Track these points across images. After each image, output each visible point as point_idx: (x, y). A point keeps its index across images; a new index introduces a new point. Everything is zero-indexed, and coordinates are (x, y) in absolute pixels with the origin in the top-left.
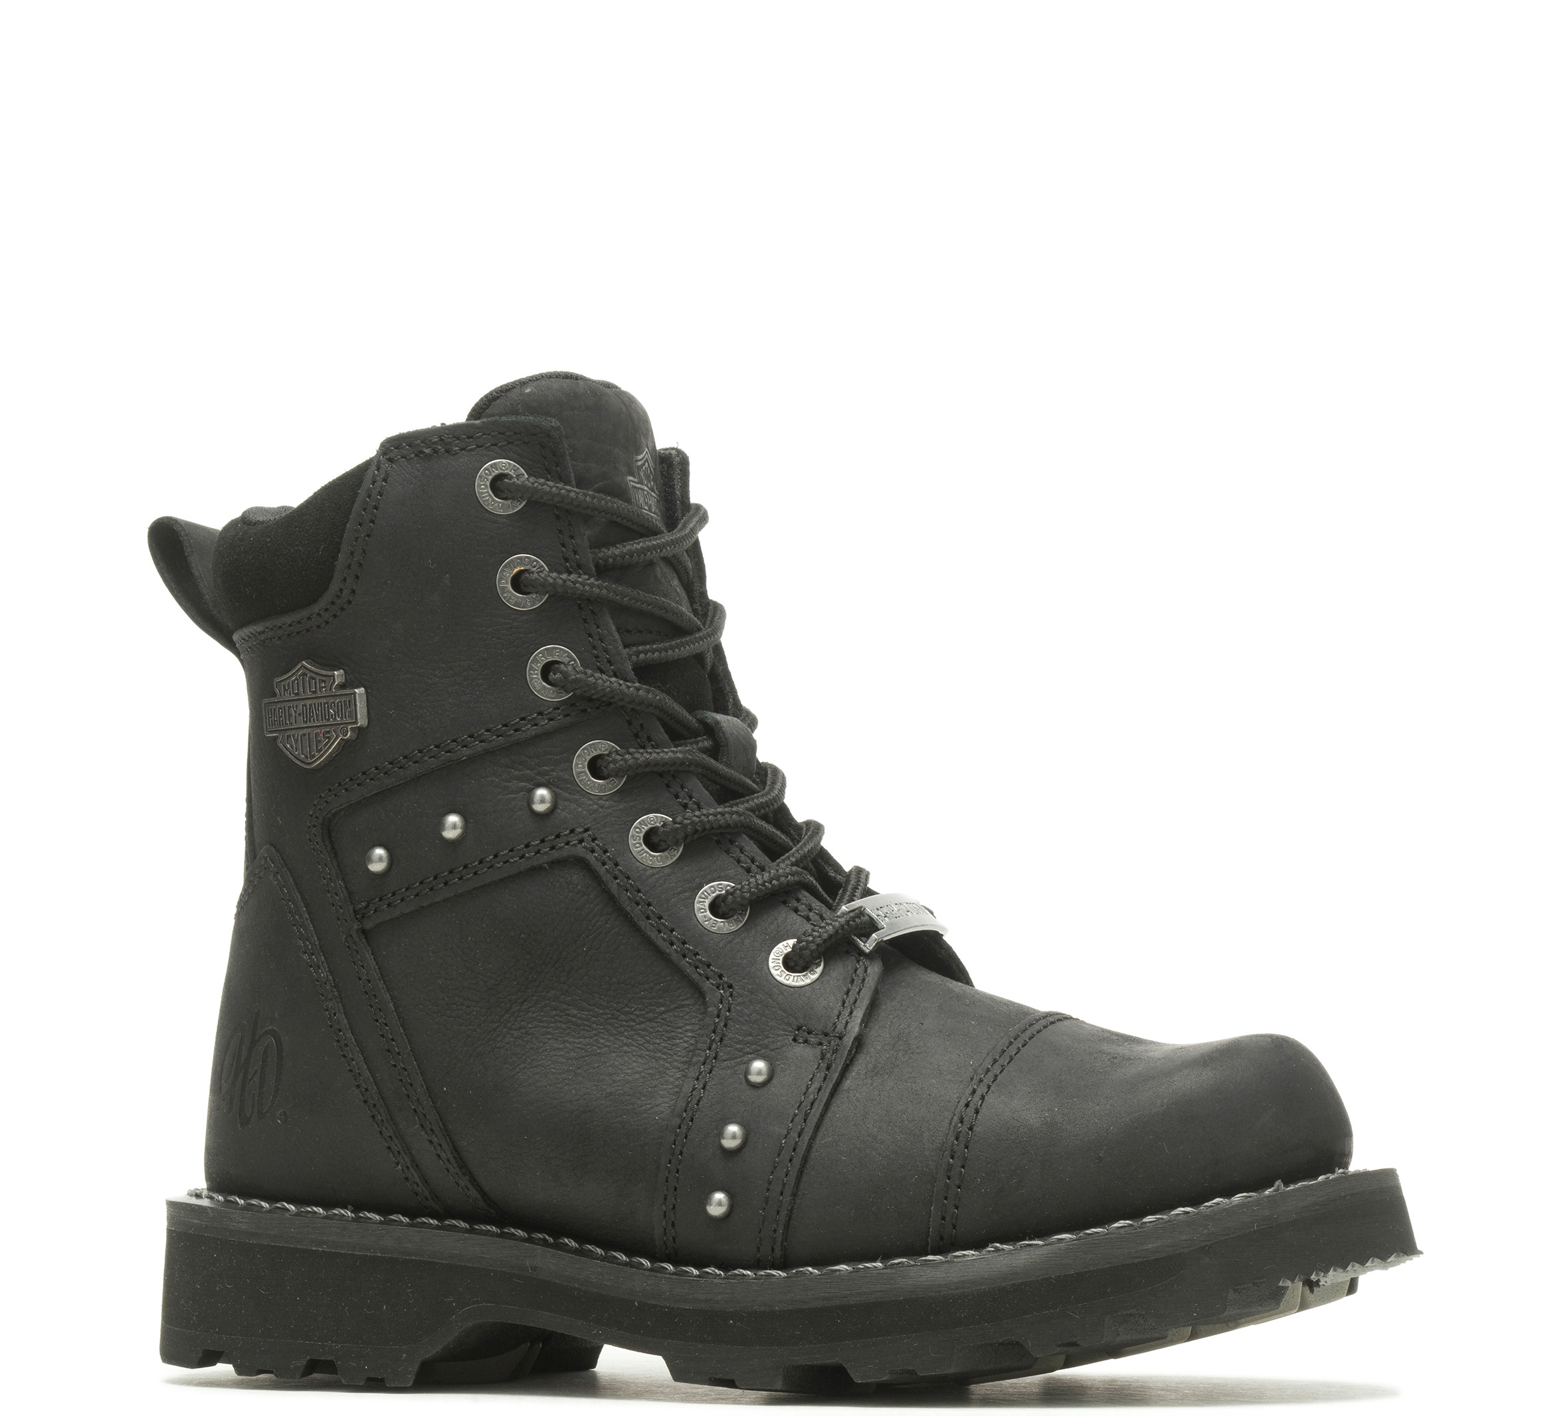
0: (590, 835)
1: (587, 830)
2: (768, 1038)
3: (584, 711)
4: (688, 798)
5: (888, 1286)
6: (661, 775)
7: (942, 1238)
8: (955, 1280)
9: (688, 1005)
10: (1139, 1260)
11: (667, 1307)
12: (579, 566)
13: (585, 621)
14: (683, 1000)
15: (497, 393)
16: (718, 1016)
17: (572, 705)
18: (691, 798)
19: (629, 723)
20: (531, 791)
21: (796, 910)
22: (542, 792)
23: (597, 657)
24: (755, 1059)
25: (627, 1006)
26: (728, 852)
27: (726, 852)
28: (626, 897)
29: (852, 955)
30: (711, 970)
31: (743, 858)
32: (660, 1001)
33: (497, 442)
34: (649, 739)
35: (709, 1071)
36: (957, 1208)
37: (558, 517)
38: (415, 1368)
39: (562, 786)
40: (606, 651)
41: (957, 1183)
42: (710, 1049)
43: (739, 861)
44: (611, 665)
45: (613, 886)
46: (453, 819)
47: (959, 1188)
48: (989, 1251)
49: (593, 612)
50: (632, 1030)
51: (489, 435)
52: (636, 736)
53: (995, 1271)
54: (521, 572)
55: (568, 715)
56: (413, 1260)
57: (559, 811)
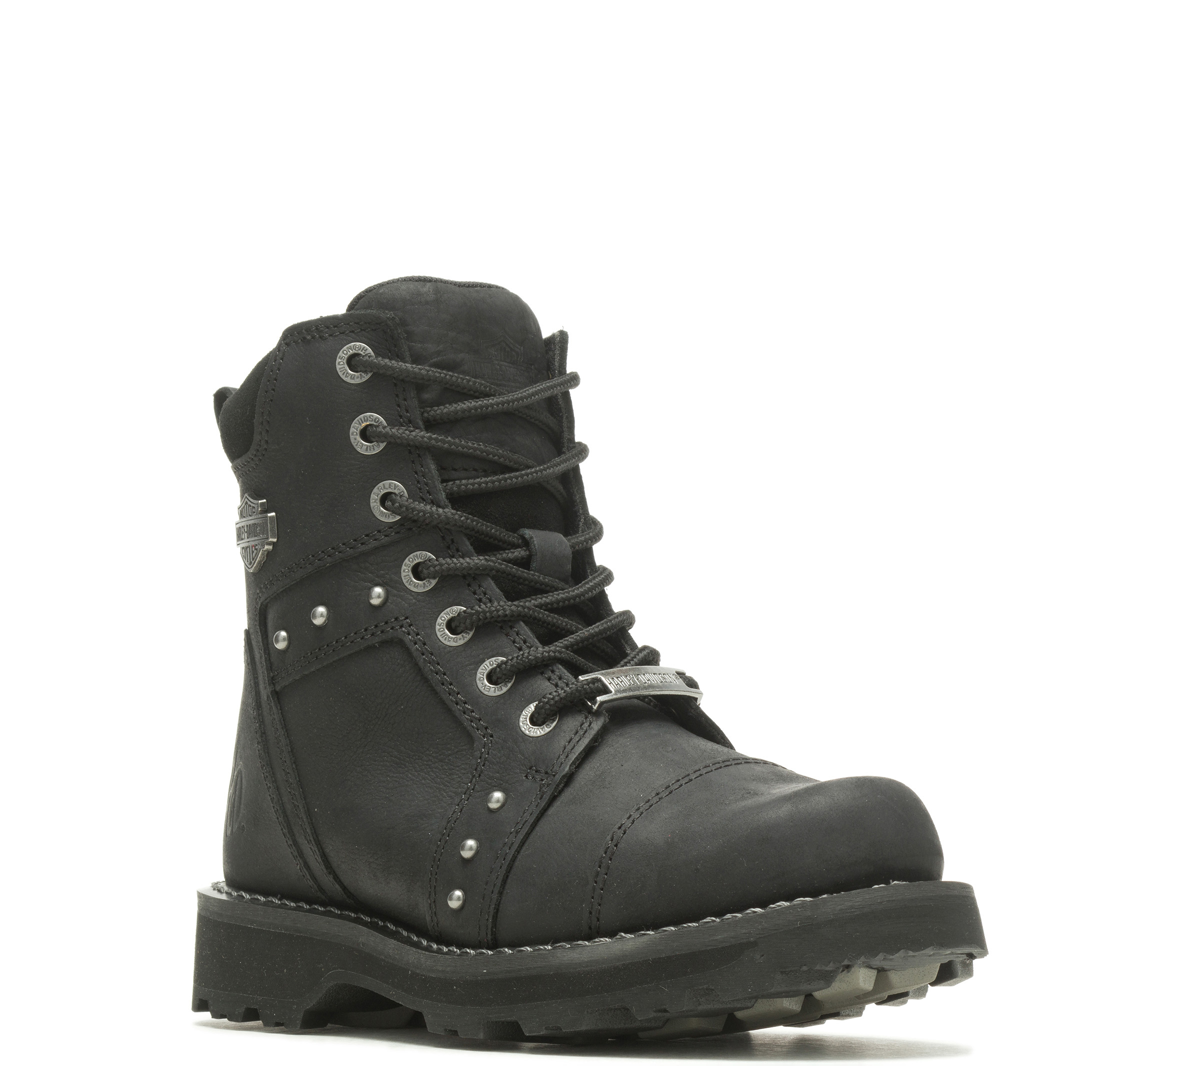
0: (407, 623)
1: (407, 618)
2: (509, 775)
3: (410, 529)
4: (482, 594)
5: (544, 963)
6: (464, 577)
7: (590, 928)
8: (586, 960)
9: (465, 750)
10: (710, 948)
11: (424, 976)
12: (410, 422)
13: (413, 462)
14: (462, 746)
15: (364, 293)
16: (480, 758)
17: (402, 525)
18: (485, 594)
19: (443, 538)
20: (370, 589)
21: (549, 679)
22: (378, 590)
23: (420, 489)
24: (494, 791)
25: (428, 749)
26: (507, 635)
27: (506, 635)
28: (429, 669)
29: (583, 714)
30: (481, 724)
31: (517, 639)
32: (448, 746)
33: (353, 329)
34: (458, 550)
35: (467, 799)
36: (600, 905)
37: (395, 385)
38: (300, 1016)
39: (393, 585)
40: (426, 484)
41: (601, 886)
42: (471, 782)
43: (514, 642)
44: (430, 495)
45: (421, 660)
46: (321, 610)
47: (602, 890)
48: (617, 938)
49: (419, 456)
50: (429, 768)
51: (348, 324)
52: (449, 548)
53: (611, 954)
54: (367, 426)
55: (398, 533)
56: (302, 936)
57: (389, 604)
